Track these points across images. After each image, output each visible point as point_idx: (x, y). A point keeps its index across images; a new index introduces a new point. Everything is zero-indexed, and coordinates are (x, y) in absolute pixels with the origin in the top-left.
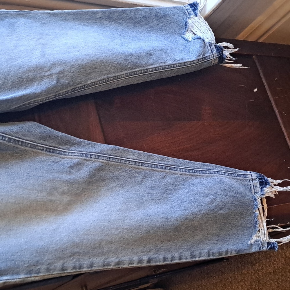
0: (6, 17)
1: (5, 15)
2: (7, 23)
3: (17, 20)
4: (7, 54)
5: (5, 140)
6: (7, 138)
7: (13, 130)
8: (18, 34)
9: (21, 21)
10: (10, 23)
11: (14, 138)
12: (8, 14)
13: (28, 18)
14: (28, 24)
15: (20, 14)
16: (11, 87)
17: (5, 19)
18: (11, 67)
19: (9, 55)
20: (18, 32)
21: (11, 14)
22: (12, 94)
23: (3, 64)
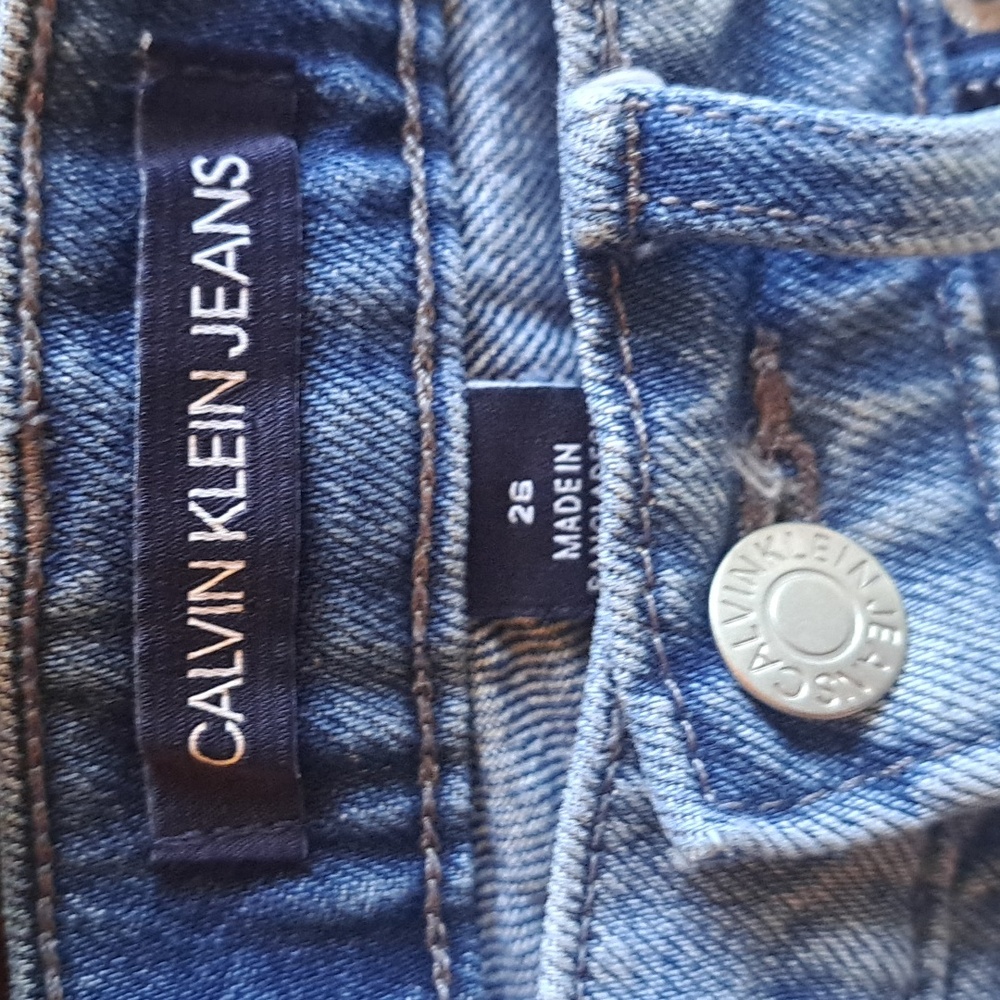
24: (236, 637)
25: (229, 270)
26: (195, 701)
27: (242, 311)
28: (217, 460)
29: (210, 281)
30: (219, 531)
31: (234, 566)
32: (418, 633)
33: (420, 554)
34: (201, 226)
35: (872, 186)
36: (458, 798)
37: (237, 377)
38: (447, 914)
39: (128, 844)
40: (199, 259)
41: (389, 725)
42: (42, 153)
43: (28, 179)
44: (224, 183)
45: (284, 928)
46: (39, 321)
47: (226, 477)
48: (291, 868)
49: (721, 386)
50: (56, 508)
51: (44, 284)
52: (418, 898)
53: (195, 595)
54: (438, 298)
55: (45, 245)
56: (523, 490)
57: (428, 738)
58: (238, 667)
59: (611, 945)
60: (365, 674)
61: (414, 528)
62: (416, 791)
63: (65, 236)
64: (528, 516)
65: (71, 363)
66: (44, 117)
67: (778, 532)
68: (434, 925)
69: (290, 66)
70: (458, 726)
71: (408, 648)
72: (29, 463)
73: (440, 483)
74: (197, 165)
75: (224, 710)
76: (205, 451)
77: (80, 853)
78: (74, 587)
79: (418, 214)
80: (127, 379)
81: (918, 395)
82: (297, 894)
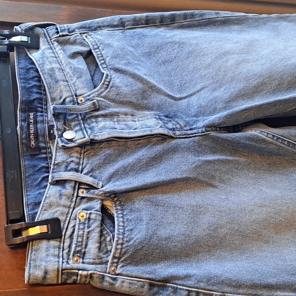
0: (268, 21)
1: (267, 20)
2: (271, 27)
3: (279, 24)
4: (279, 54)
5: (284, 144)
6: (286, 142)
7: (291, 133)
8: (284, 36)
9: (283, 24)
10: (274, 26)
11: (293, 142)
12: (270, 18)
13: (289, 21)
14: (290, 27)
15: (281, 18)
16: (287, 87)
17: (267, 23)
18: (286, 66)
19: (281, 55)
20: (283, 34)
21: (273, 18)
22: (288, 94)
23: (277, 63)
24: (33, 139)
25: (32, 118)
26: (31, 143)
27: (33, 120)
28: (32, 128)
29: (31, 119)
30: (32, 132)
31: (33, 134)
32: (45, 139)
33: (45, 135)
34: (30, 116)
35: (69, 109)
36: (49, 150)
37: (33, 124)
38: (49, 158)
39: (28, 154)
40: (30, 118)
41: (44, 145)
42: (21, 113)
43: (20, 114)
44: (32, 114)
45: (38, 158)
46: (21, 121)
47: (32, 129)
48: (39, 154)
49: (63, 122)
50: (22, 131)
51: (21, 120)
52: (47, 156)
53: (31, 136)
54: (45, 120)
55: (21, 118)
56: (52, 131)
57: (47, 147)
58: (34, 141)
59: (58, 154)
60: (42, 142)
61: (44, 133)
62: (46, 150)
63: (22, 117)
64: (52, 132)
65: (23, 123)
66: (21, 111)
67: (68, 131)
68: (48, 158)
69: (36, 108)
70: (49, 146)
71: (45, 140)
72: (21, 129)
73: (46, 130)
74: (30, 113)
75: (33, 143)
76: (31, 128)
77: (25, 154)
78: (24, 136)
79: (44, 116)
80: (26, 124)
81: (76, 123)
82: (39, 156)
